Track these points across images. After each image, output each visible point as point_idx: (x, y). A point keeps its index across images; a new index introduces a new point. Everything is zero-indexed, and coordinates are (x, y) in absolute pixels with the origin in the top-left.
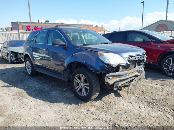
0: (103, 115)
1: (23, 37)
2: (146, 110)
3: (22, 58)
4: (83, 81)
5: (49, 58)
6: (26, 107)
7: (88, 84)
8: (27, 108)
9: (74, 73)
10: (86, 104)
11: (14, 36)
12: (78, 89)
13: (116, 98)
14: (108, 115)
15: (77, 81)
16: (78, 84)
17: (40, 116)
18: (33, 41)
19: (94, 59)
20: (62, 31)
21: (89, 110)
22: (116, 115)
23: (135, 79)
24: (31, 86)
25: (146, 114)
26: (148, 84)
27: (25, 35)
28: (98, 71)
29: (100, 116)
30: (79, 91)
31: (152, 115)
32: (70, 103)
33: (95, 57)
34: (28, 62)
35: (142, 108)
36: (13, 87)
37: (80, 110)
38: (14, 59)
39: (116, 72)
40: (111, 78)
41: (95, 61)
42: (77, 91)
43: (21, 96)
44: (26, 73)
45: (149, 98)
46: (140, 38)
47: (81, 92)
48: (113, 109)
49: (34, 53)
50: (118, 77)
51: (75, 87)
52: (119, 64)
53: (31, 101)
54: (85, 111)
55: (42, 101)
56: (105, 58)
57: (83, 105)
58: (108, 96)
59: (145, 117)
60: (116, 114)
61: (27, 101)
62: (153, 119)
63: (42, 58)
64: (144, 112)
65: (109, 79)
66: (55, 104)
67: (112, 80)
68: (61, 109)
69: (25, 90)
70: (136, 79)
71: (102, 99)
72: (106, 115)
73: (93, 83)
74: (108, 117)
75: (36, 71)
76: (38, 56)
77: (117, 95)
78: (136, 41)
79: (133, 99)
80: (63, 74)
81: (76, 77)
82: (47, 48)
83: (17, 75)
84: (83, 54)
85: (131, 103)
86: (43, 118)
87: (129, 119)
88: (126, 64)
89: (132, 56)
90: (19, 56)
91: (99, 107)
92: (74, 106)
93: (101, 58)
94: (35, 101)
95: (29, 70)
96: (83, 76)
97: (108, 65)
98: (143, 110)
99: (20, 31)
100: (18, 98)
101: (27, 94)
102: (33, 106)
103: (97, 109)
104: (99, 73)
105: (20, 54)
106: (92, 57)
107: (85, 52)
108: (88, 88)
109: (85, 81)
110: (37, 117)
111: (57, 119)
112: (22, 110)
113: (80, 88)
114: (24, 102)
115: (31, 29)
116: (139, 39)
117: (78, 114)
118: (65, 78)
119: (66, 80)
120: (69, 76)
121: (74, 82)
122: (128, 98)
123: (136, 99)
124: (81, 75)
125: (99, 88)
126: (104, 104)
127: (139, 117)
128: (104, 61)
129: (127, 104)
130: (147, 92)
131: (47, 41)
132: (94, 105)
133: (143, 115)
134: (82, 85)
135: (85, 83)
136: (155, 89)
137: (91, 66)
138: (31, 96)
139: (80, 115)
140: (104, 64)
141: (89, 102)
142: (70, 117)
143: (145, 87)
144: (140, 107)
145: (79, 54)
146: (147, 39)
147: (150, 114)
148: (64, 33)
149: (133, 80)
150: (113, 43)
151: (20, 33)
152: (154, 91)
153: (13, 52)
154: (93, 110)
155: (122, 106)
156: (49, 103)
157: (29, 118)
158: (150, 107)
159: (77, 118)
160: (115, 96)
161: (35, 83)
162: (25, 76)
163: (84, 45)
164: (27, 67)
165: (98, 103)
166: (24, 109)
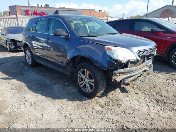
0: (109, 115)
1: (22, 22)
2: (156, 109)
3: (22, 46)
4: (87, 76)
5: (50, 48)
6: (26, 103)
7: (93, 81)
8: (28, 104)
9: (77, 68)
10: (90, 101)
11: (12, 22)
12: (82, 85)
13: (122, 94)
14: (114, 115)
15: (80, 76)
16: (82, 80)
17: (42, 115)
18: (32, 29)
19: (101, 54)
20: (64, 19)
21: (94, 108)
22: (123, 115)
23: (143, 75)
24: (32, 78)
25: (156, 115)
26: (155, 78)
27: (24, 20)
28: (105, 68)
29: (106, 115)
30: (83, 87)
31: (162, 115)
32: (73, 100)
33: (102, 52)
34: (27, 52)
35: (150, 107)
36: (13, 80)
37: (84, 108)
38: (13, 47)
39: (125, 69)
40: (118, 75)
41: (102, 56)
42: (81, 86)
43: (21, 91)
44: (26, 63)
45: (157, 95)
46: (148, 27)
47: (86, 88)
48: (119, 108)
49: (33, 42)
50: (126, 74)
51: (79, 82)
52: (129, 60)
53: (31, 96)
54: (90, 109)
55: (44, 97)
56: (113, 54)
57: (87, 102)
58: (113, 91)
59: (154, 118)
60: (123, 113)
61: (28, 97)
62: (164, 120)
63: (42, 48)
64: (154, 111)
65: (117, 76)
66: (58, 100)
67: (120, 76)
68: (64, 106)
69: (25, 83)
70: (145, 74)
71: (108, 95)
72: (112, 114)
73: (98, 79)
74: (114, 117)
75: (37, 62)
76: (38, 45)
77: (124, 90)
78: (143, 30)
79: (141, 96)
80: (66, 68)
81: (80, 72)
82: (48, 38)
83: (17, 66)
84: (88, 48)
85: (138, 100)
86: (45, 117)
87: (138, 120)
88: (136, 60)
89: (143, 51)
90: (18, 44)
91: (105, 105)
92: (78, 103)
93: (108, 52)
94: (36, 96)
95: (29, 61)
96: (88, 72)
97: (116, 61)
98: (152, 109)
99: (18, 16)
100: (18, 93)
101: (27, 88)
102: (34, 102)
103: (103, 107)
104: (106, 69)
105: (19, 41)
106: (98, 52)
107: (91, 45)
108: (93, 84)
109: (90, 77)
110: (39, 116)
111: (60, 119)
112: (23, 107)
113: (84, 83)
114: (25, 98)
115: (30, 14)
116: (147, 29)
117: (83, 112)
118: (67, 72)
119: (69, 74)
120: (73, 70)
121: (78, 77)
122: (135, 95)
123: (144, 96)
124: (85, 70)
125: (104, 85)
126: (109, 102)
127: (148, 118)
128: (112, 56)
129: (135, 101)
130: (155, 88)
131: (47, 31)
132: (99, 102)
133: (152, 115)
134: (86, 80)
135: (90, 79)
136: (163, 84)
137: (97, 62)
138: (32, 90)
139: (85, 115)
140: (112, 60)
141: (93, 99)
142: (74, 117)
143: (152, 81)
144: (148, 106)
145: (83, 48)
146: (156, 29)
147: (159, 114)
148: (67, 22)
149: (141, 75)
150: (121, 33)
151: (18, 18)
152: (162, 86)
153: (11, 40)
154: (98, 108)
155: (129, 103)
156: (51, 99)
157: (30, 117)
158: (159, 105)
159: (82, 118)
160: (121, 92)
161: (36, 75)
162: (25, 67)
163: (88, 36)
164: (27, 57)
165: (103, 100)
166: (25, 105)
